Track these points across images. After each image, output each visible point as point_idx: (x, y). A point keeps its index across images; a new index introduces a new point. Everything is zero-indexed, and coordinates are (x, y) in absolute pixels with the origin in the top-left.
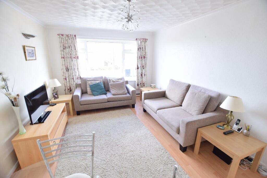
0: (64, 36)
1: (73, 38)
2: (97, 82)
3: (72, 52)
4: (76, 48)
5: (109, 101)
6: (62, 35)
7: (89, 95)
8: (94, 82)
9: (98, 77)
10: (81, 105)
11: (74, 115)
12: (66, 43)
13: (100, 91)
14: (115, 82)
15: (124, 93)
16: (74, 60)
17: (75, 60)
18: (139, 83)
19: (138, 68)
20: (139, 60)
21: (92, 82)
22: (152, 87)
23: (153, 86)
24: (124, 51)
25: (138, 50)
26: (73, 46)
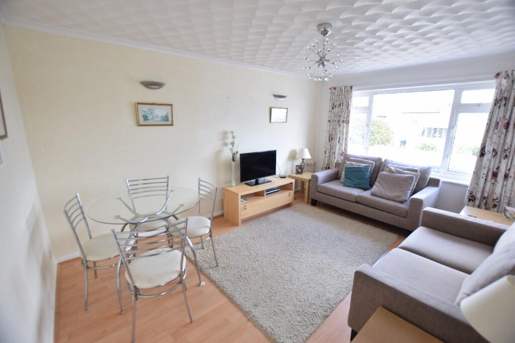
0: (337, 89)
1: (348, 91)
2: (362, 165)
3: (342, 113)
4: (349, 107)
5: (358, 201)
6: (335, 89)
7: (341, 182)
8: (355, 164)
9: (371, 158)
10: (318, 192)
11: (308, 203)
12: (338, 99)
13: (357, 181)
14: (395, 173)
15: (398, 200)
16: (342, 124)
17: (345, 125)
18: (479, 196)
19: (482, 154)
20: (491, 132)
21: (352, 164)
22: (508, 214)
23: (511, 214)
24: (458, 108)
25: (495, 105)
26: (346, 104)
